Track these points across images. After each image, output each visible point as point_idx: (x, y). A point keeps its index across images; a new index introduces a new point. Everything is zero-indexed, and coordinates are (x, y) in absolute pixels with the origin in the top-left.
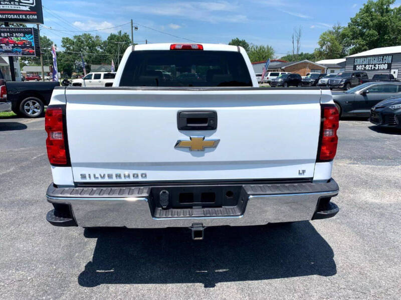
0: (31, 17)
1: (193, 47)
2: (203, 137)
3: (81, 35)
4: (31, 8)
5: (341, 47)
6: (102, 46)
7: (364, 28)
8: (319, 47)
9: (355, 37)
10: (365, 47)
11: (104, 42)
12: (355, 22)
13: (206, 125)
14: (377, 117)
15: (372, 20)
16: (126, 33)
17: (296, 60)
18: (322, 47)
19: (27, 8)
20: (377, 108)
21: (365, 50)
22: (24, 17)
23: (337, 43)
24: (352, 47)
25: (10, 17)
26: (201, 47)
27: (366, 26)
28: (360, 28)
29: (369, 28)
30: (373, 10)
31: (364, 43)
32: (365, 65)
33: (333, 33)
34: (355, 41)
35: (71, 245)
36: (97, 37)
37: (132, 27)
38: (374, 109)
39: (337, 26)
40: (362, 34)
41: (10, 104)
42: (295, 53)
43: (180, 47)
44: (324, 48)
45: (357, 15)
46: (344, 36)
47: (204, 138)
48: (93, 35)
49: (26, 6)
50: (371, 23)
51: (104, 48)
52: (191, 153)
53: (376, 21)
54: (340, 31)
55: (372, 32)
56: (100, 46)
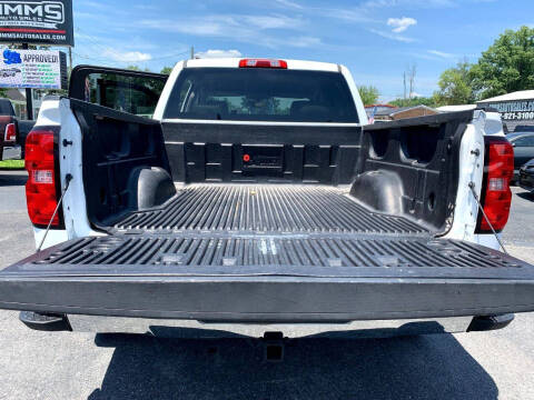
0: (59, 37)
1: (273, 65)
4: (58, 25)
5: (469, 89)
7: (500, 65)
8: (439, 89)
9: (488, 77)
10: (502, 90)
12: (488, 58)
14: (528, 179)
15: (511, 55)
17: (408, 105)
18: (443, 90)
19: (53, 26)
20: (529, 167)
21: (502, 94)
22: (49, 38)
23: (464, 85)
24: (484, 90)
25: (30, 36)
26: (284, 65)
27: (503, 62)
28: (494, 65)
29: (507, 65)
30: (512, 42)
31: (501, 84)
32: (503, 114)
33: (459, 72)
34: (488, 82)
35: (71, 358)
38: (524, 168)
39: (463, 63)
40: (498, 74)
41: (19, 149)
42: (408, 97)
43: (254, 64)
44: (446, 90)
45: (491, 49)
46: (473, 76)
49: (52, 23)
50: (509, 60)
53: (516, 57)
54: (468, 69)
55: (511, 70)
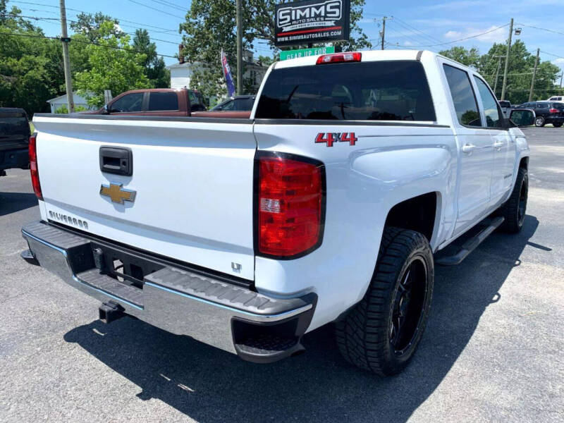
0: (336, 33)
2: (120, 184)
3: (450, 49)
4: (336, 22)
6: (478, 63)
11: (482, 57)
13: (118, 168)
16: (519, 41)
19: (331, 24)
22: (328, 35)
25: (314, 36)
26: (357, 57)
36: (473, 50)
37: (512, 30)
47: (121, 186)
48: (468, 48)
49: (331, 20)
51: (482, 66)
52: (115, 206)
56: (475, 63)
